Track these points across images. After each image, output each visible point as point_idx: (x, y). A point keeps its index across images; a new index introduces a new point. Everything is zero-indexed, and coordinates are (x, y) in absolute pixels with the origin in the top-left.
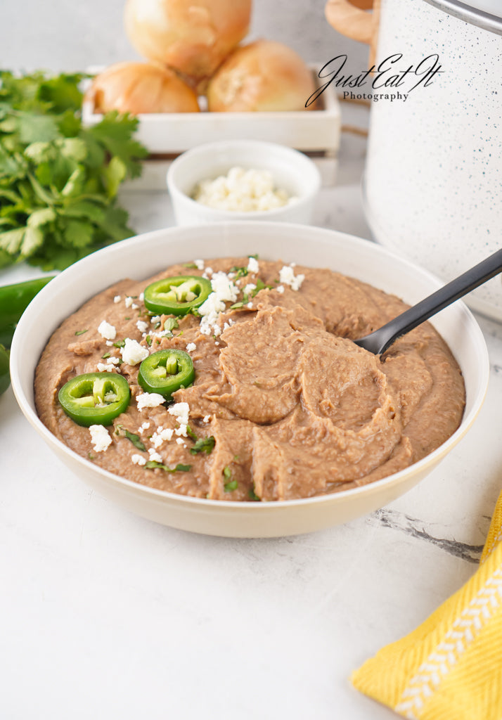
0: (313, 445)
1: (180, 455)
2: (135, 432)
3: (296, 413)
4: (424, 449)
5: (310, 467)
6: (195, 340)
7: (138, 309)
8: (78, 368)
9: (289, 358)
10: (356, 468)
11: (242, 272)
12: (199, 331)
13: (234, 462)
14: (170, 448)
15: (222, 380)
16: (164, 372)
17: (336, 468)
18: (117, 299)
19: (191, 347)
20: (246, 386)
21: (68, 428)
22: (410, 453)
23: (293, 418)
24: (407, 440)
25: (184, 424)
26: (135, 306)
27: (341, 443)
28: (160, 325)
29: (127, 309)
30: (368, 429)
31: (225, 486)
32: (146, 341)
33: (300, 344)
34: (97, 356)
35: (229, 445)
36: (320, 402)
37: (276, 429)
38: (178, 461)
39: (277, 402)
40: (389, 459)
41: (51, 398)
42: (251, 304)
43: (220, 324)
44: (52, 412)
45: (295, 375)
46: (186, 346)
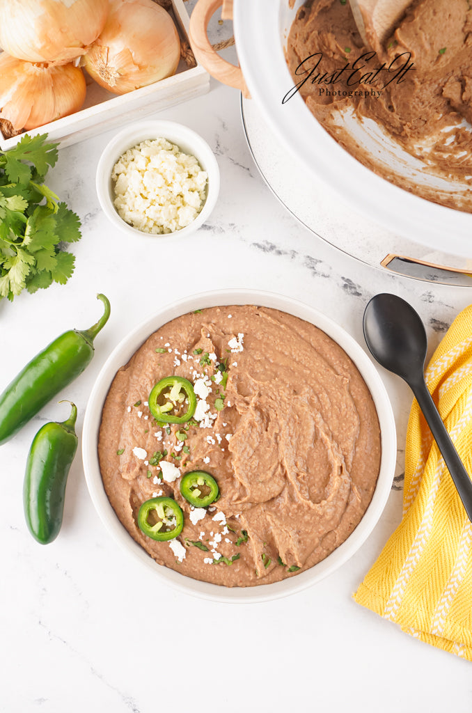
0: (304, 515)
1: (231, 549)
2: (198, 540)
3: (286, 490)
4: (366, 490)
5: (307, 533)
6: (207, 452)
7: (149, 418)
8: (135, 488)
9: (274, 448)
10: (332, 523)
11: (206, 361)
12: (206, 441)
13: (264, 547)
14: (223, 546)
15: (237, 485)
16: (200, 492)
17: (321, 528)
18: (129, 409)
19: (207, 460)
20: (255, 486)
21: (155, 545)
22: (360, 501)
23: (286, 497)
24: (355, 489)
25: (225, 526)
26: (146, 418)
27: (321, 513)
28: (171, 432)
29: (141, 420)
30: (332, 495)
31: (265, 565)
32: (171, 456)
33: (277, 434)
34: (144, 477)
35: (257, 535)
36: (298, 475)
37: (278, 506)
38: (231, 554)
39: (275, 488)
40: (347, 504)
41: (134, 526)
42: (229, 402)
43: (218, 430)
44: (138, 536)
45: (280, 460)
46: (203, 460)
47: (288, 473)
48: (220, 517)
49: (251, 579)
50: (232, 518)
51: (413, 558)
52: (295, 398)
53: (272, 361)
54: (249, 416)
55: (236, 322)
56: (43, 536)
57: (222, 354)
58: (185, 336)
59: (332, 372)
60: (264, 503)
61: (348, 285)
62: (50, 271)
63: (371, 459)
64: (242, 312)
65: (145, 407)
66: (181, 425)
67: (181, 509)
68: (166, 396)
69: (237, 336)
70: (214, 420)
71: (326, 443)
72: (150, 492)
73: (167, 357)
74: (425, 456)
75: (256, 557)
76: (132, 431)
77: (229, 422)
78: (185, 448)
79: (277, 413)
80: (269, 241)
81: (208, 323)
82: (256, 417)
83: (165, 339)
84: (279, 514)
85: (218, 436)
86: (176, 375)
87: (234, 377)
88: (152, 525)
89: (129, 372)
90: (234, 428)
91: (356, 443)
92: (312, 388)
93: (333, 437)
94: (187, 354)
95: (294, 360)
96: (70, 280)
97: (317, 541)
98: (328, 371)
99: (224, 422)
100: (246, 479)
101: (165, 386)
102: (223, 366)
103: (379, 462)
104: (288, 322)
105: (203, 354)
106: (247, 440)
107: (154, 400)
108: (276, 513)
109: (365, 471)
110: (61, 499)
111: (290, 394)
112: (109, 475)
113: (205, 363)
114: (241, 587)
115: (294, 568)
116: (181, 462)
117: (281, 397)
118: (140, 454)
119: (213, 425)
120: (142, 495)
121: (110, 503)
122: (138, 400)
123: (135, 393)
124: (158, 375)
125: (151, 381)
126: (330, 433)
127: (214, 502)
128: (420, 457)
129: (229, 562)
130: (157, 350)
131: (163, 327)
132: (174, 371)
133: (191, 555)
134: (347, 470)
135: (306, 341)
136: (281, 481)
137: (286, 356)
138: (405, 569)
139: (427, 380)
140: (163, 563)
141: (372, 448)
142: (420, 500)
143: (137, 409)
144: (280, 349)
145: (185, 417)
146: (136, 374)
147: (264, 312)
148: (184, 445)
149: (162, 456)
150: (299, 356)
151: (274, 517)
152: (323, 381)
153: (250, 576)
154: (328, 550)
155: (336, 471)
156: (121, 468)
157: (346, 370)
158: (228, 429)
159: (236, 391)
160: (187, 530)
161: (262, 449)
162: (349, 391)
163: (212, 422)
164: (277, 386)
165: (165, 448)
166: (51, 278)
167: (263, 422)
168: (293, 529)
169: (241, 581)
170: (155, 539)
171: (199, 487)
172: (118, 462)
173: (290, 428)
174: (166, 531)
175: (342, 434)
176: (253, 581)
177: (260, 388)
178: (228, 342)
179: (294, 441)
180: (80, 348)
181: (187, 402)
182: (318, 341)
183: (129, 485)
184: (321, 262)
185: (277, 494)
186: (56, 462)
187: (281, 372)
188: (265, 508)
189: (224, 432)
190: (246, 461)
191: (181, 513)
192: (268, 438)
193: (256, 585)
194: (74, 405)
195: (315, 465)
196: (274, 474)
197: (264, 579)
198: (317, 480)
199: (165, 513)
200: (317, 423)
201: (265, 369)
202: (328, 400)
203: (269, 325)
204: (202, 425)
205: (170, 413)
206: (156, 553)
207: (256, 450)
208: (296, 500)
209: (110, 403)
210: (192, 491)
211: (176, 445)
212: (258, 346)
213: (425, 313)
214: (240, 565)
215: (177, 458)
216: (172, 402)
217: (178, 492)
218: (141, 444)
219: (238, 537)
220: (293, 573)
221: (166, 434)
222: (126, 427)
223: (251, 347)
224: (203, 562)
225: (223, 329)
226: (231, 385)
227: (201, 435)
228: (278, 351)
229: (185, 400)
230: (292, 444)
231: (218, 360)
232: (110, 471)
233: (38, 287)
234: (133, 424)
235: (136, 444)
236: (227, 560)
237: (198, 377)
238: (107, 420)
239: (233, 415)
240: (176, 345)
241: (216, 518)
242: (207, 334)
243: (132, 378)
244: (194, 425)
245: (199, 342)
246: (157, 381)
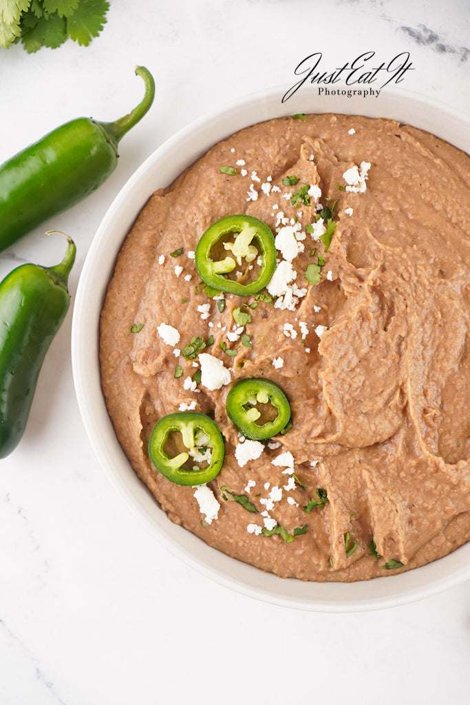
0: (425, 479)
1: (295, 517)
2: (242, 492)
3: (402, 433)
5: (425, 510)
6: (281, 350)
7: (191, 280)
8: (152, 391)
9: (394, 361)
11: (303, 197)
12: (282, 332)
13: (351, 522)
14: (282, 508)
15: (323, 412)
16: (258, 415)
17: (450, 506)
18: (161, 260)
19: (279, 363)
20: (352, 419)
21: (171, 490)
23: (400, 445)
25: (291, 476)
26: (188, 278)
27: (454, 480)
28: (225, 307)
29: (179, 280)
31: (347, 552)
32: (220, 347)
33: (401, 339)
34: (169, 375)
35: (343, 500)
36: (425, 411)
37: (384, 458)
38: (294, 523)
39: (384, 426)
41: (141, 453)
42: (330, 273)
43: (305, 316)
44: (145, 470)
45: (400, 383)
46: (272, 362)
47: (411, 406)
48: (285, 460)
49: (320, 570)
50: (305, 466)
52: (440, 283)
53: (411, 217)
54: (360, 301)
55: (360, 143)
57: (330, 191)
58: (271, 153)
60: (361, 448)
62: (65, 18)
64: (373, 127)
65: (188, 260)
66: (245, 297)
67: (224, 438)
68: (227, 246)
69: (359, 166)
70: (301, 300)
72: (176, 401)
73: (238, 183)
75: (335, 535)
76: (160, 297)
77: (324, 306)
78: (246, 338)
79: (409, 303)
80: (429, 27)
81: (314, 137)
82: (372, 303)
83: (239, 154)
84: (383, 471)
85: (303, 325)
86: (247, 213)
87: (344, 233)
88: (171, 456)
89: (170, 199)
90: (331, 318)
94: (270, 182)
95: (449, 220)
96: (95, 40)
97: (439, 525)
99: (317, 305)
100: (340, 405)
101: (227, 230)
102: (329, 212)
104: (447, 156)
105: (300, 186)
106: (350, 340)
107: (206, 250)
108: (378, 469)
111: (433, 276)
112: (112, 363)
113: (300, 200)
114: (301, 579)
115: (394, 563)
116: (236, 360)
117: (419, 276)
118: (169, 335)
119: (297, 306)
120: (162, 404)
121: (108, 410)
122: (178, 247)
123: (176, 235)
124: (218, 210)
125: (205, 218)
127: (280, 434)
129: (289, 536)
130: (223, 170)
132: (246, 208)
133: (227, 514)
136: (396, 418)
137: (436, 211)
140: (178, 521)
143: (175, 260)
144: (428, 199)
145: (254, 286)
146: (181, 204)
147: (409, 133)
148: (244, 332)
149: (204, 345)
150: (458, 214)
151: (375, 474)
153: (318, 565)
154: (454, 542)
156: (134, 354)
158: (321, 317)
159: (345, 256)
160: (228, 474)
161: (374, 359)
163: (296, 301)
164: (415, 259)
165: (211, 333)
166: (66, 32)
167: (381, 314)
168: (404, 499)
169: (302, 571)
170: (172, 479)
171: (259, 406)
172: (131, 344)
173: (425, 332)
174: (191, 470)
176: (323, 574)
177: (385, 257)
178: (342, 173)
179: (428, 355)
180: (95, 148)
181: (259, 262)
183: (142, 385)
185: (386, 437)
186: (29, 329)
187: (424, 236)
188: (362, 458)
189: (314, 323)
190: (344, 375)
191: (222, 443)
192: (386, 342)
193: (326, 581)
194: (71, 242)
195: (456, 400)
196: (386, 404)
197: (341, 573)
199: (195, 439)
201: (398, 227)
204: (278, 304)
205: (229, 275)
206: (170, 502)
207: (364, 360)
208: (417, 452)
209: (131, 245)
210: (247, 409)
211: (231, 330)
212: (391, 189)
214: (305, 545)
215: (229, 352)
216: (234, 258)
217: (223, 408)
218: (172, 321)
219: (310, 498)
220: (390, 571)
221: (217, 310)
222: (152, 289)
223: (379, 187)
224: (245, 530)
225: (338, 150)
226: (339, 244)
227: (275, 320)
228: (424, 201)
229: (256, 259)
230: (423, 359)
231: (322, 200)
232: (116, 356)
233: (42, 44)
234: (164, 286)
235: (165, 319)
236: (286, 532)
237: (284, 223)
238: (121, 272)
239: (333, 296)
240: (255, 165)
241: (279, 461)
242: (309, 155)
243: (173, 210)
244: (266, 301)
245: (295, 167)
246: (215, 220)
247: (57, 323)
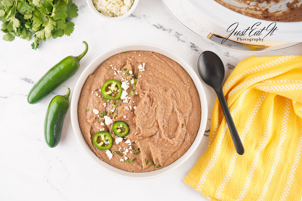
0: (165, 144)
1: (132, 156)
2: (118, 151)
3: (158, 132)
4: (193, 135)
5: (166, 152)
6: (125, 114)
7: (101, 97)
8: (93, 126)
9: (154, 114)
10: (177, 148)
11: (128, 74)
12: (125, 109)
13: (147, 156)
14: (129, 154)
15: (137, 129)
16: (120, 130)
17: (172, 150)
18: (93, 92)
19: (125, 117)
21: (100, 152)
22: (190, 139)
23: (158, 136)
24: (188, 134)
25: (130, 146)
27: (172, 143)
28: (110, 103)
29: (97, 97)
30: (178, 136)
31: (146, 164)
32: (109, 114)
33: (156, 108)
34: (97, 122)
35: (144, 151)
36: (164, 126)
37: (154, 139)
38: (132, 158)
39: (153, 131)
40: (184, 140)
41: (91, 143)
42: (136, 92)
43: (131, 104)
44: (93, 147)
45: (156, 119)
46: (123, 117)
47: (160, 125)
48: (128, 141)
49: (140, 169)
50: (134, 143)
51: (210, 166)
52: (165, 93)
53: (157, 76)
54: (144, 99)
55: (142, 58)
56: (52, 144)
57: (135, 71)
58: (119, 62)
59: (182, 83)
60: (148, 137)
61: (193, 46)
62: (63, 30)
63: (196, 122)
64: (145, 54)
65: (99, 92)
66: (115, 100)
67: (112, 137)
68: (109, 88)
69: (142, 64)
70: (129, 100)
71: (177, 113)
72: (99, 129)
73: (111, 71)
74: (220, 123)
75: (143, 160)
76: (93, 102)
77: (136, 101)
78: (116, 111)
79: (157, 99)
80: (160, 24)
81: (130, 57)
82: (148, 100)
83: (111, 63)
84: (154, 143)
85: (130, 106)
86: (114, 79)
87: (139, 82)
88: (99, 143)
89: (94, 76)
90: (137, 104)
91: (190, 115)
92: (173, 89)
93: (180, 111)
94: (120, 70)
95: (166, 77)
96: (72, 34)
97: (170, 155)
98: (181, 82)
99: (134, 101)
100: (141, 126)
101: (109, 83)
102: (135, 77)
103: (199, 123)
104: (165, 60)
105: (127, 71)
106: (142, 109)
107: (104, 89)
108: (153, 142)
109: (193, 127)
110: (60, 129)
111: (163, 91)
112: (82, 120)
114: (136, 172)
115: (159, 166)
116: (113, 117)
117: (159, 92)
118: (96, 112)
119: (129, 102)
120: (96, 130)
121: (82, 132)
122: (97, 89)
123: (96, 85)
124: (106, 78)
125: (103, 80)
126: (179, 109)
127: (126, 135)
128: (217, 123)
130: (107, 68)
131: (110, 57)
132: (114, 77)
133: (115, 157)
134: (185, 126)
135: (172, 69)
136: (156, 128)
137: (163, 74)
138: (207, 170)
139: (223, 90)
140: (102, 160)
141: (197, 117)
142: (216, 141)
143: (96, 92)
144: (160, 71)
145: (117, 97)
146: (97, 77)
147: (155, 55)
148: (115, 109)
149: (105, 113)
150: (168, 75)
152: (178, 87)
154: (174, 159)
155: (180, 126)
156: (87, 117)
157: (188, 83)
158: (135, 104)
159: (140, 88)
160: (114, 146)
161: (149, 114)
162: (189, 92)
163: (128, 100)
164: (158, 87)
165: (107, 110)
166: (63, 33)
167: (150, 102)
168: (160, 149)
169: (135, 170)
170: (99, 149)
171: (120, 128)
172: (86, 115)
173: (162, 106)
174: (105, 146)
175: (184, 110)
176: (141, 170)
177: (150, 87)
178: (138, 66)
179: (163, 112)
180: (73, 64)
181: (118, 91)
182: (177, 69)
183: (90, 125)
184: (182, 35)
185: (154, 134)
186: (59, 112)
187: (160, 81)
188: (148, 140)
189: (133, 105)
190: (142, 118)
191: (112, 139)
192: (152, 109)
193: (142, 172)
194: (69, 89)
195: (171, 122)
196: (153, 125)
197: (146, 170)
198: (172, 129)
199: (105, 138)
200: (174, 104)
201: (153, 79)
202: (179, 95)
203: (157, 60)
204: (124, 102)
205: (110, 95)
206: (100, 155)
207: (147, 114)
208: (162, 137)
209: (84, 89)
210: (117, 129)
211: (112, 109)
212: (151, 69)
213: (225, 61)
214: (136, 163)
215: (112, 115)
216: (111, 91)
217: (111, 130)
218: (97, 108)
219: (136, 151)
220: (158, 168)
221: (108, 104)
222: (91, 100)
223: (148, 69)
224: (120, 160)
225: (137, 60)
226: (138, 85)
227: (123, 106)
228: (159, 72)
229: (117, 90)
230: (162, 113)
231: (133, 74)
232: (83, 118)
233: (57, 36)
234: (94, 99)
235: (95, 108)
236: (130, 160)
237: (124, 81)
238: (82, 96)
239: (138, 98)
240: (115, 66)
241: (127, 142)
242: (129, 62)
243: (95, 79)
244: (120, 101)
245: (126, 66)
246: (106, 81)
247: (67, 110)
